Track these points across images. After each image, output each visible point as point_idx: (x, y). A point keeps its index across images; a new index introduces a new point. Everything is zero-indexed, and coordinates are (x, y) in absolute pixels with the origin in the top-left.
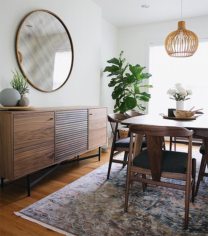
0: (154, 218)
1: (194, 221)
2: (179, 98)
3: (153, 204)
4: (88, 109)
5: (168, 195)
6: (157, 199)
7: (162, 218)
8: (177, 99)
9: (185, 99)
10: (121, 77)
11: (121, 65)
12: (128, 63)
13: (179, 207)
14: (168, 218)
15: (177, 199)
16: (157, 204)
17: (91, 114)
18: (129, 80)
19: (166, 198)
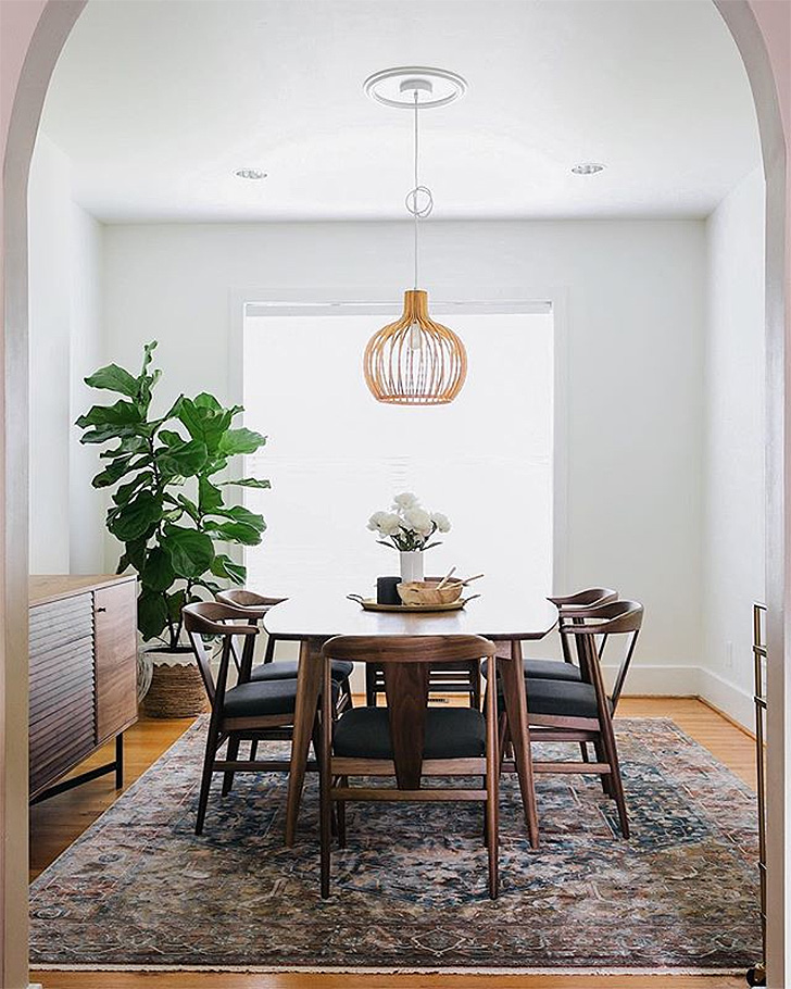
0: (366, 895)
1: (466, 884)
2: (409, 542)
3: (349, 868)
4: (93, 592)
5: (381, 842)
6: (354, 856)
7: (387, 892)
8: (403, 547)
9: (426, 545)
10: (149, 446)
11: (143, 397)
12: (182, 395)
13: (420, 864)
14: (403, 889)
15: (410, 848)
16: (362, 868)
17: (100, 610)
18: (186, 459)
19: (379, 850)
